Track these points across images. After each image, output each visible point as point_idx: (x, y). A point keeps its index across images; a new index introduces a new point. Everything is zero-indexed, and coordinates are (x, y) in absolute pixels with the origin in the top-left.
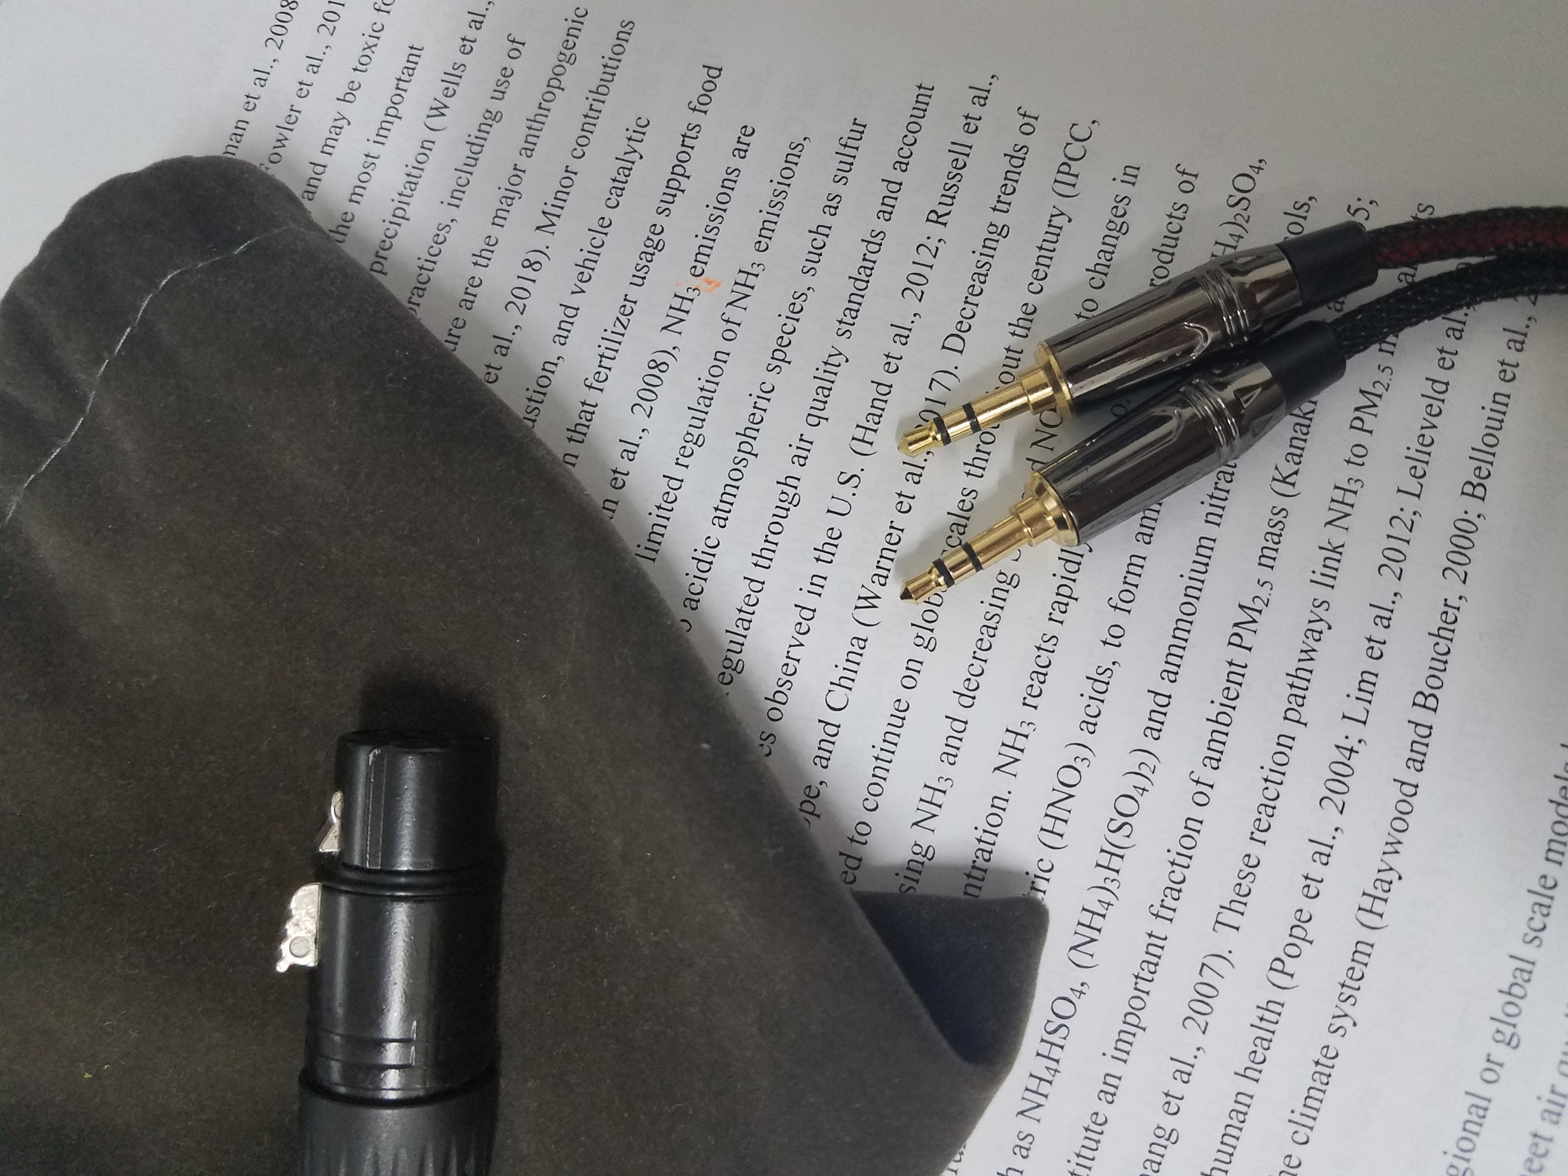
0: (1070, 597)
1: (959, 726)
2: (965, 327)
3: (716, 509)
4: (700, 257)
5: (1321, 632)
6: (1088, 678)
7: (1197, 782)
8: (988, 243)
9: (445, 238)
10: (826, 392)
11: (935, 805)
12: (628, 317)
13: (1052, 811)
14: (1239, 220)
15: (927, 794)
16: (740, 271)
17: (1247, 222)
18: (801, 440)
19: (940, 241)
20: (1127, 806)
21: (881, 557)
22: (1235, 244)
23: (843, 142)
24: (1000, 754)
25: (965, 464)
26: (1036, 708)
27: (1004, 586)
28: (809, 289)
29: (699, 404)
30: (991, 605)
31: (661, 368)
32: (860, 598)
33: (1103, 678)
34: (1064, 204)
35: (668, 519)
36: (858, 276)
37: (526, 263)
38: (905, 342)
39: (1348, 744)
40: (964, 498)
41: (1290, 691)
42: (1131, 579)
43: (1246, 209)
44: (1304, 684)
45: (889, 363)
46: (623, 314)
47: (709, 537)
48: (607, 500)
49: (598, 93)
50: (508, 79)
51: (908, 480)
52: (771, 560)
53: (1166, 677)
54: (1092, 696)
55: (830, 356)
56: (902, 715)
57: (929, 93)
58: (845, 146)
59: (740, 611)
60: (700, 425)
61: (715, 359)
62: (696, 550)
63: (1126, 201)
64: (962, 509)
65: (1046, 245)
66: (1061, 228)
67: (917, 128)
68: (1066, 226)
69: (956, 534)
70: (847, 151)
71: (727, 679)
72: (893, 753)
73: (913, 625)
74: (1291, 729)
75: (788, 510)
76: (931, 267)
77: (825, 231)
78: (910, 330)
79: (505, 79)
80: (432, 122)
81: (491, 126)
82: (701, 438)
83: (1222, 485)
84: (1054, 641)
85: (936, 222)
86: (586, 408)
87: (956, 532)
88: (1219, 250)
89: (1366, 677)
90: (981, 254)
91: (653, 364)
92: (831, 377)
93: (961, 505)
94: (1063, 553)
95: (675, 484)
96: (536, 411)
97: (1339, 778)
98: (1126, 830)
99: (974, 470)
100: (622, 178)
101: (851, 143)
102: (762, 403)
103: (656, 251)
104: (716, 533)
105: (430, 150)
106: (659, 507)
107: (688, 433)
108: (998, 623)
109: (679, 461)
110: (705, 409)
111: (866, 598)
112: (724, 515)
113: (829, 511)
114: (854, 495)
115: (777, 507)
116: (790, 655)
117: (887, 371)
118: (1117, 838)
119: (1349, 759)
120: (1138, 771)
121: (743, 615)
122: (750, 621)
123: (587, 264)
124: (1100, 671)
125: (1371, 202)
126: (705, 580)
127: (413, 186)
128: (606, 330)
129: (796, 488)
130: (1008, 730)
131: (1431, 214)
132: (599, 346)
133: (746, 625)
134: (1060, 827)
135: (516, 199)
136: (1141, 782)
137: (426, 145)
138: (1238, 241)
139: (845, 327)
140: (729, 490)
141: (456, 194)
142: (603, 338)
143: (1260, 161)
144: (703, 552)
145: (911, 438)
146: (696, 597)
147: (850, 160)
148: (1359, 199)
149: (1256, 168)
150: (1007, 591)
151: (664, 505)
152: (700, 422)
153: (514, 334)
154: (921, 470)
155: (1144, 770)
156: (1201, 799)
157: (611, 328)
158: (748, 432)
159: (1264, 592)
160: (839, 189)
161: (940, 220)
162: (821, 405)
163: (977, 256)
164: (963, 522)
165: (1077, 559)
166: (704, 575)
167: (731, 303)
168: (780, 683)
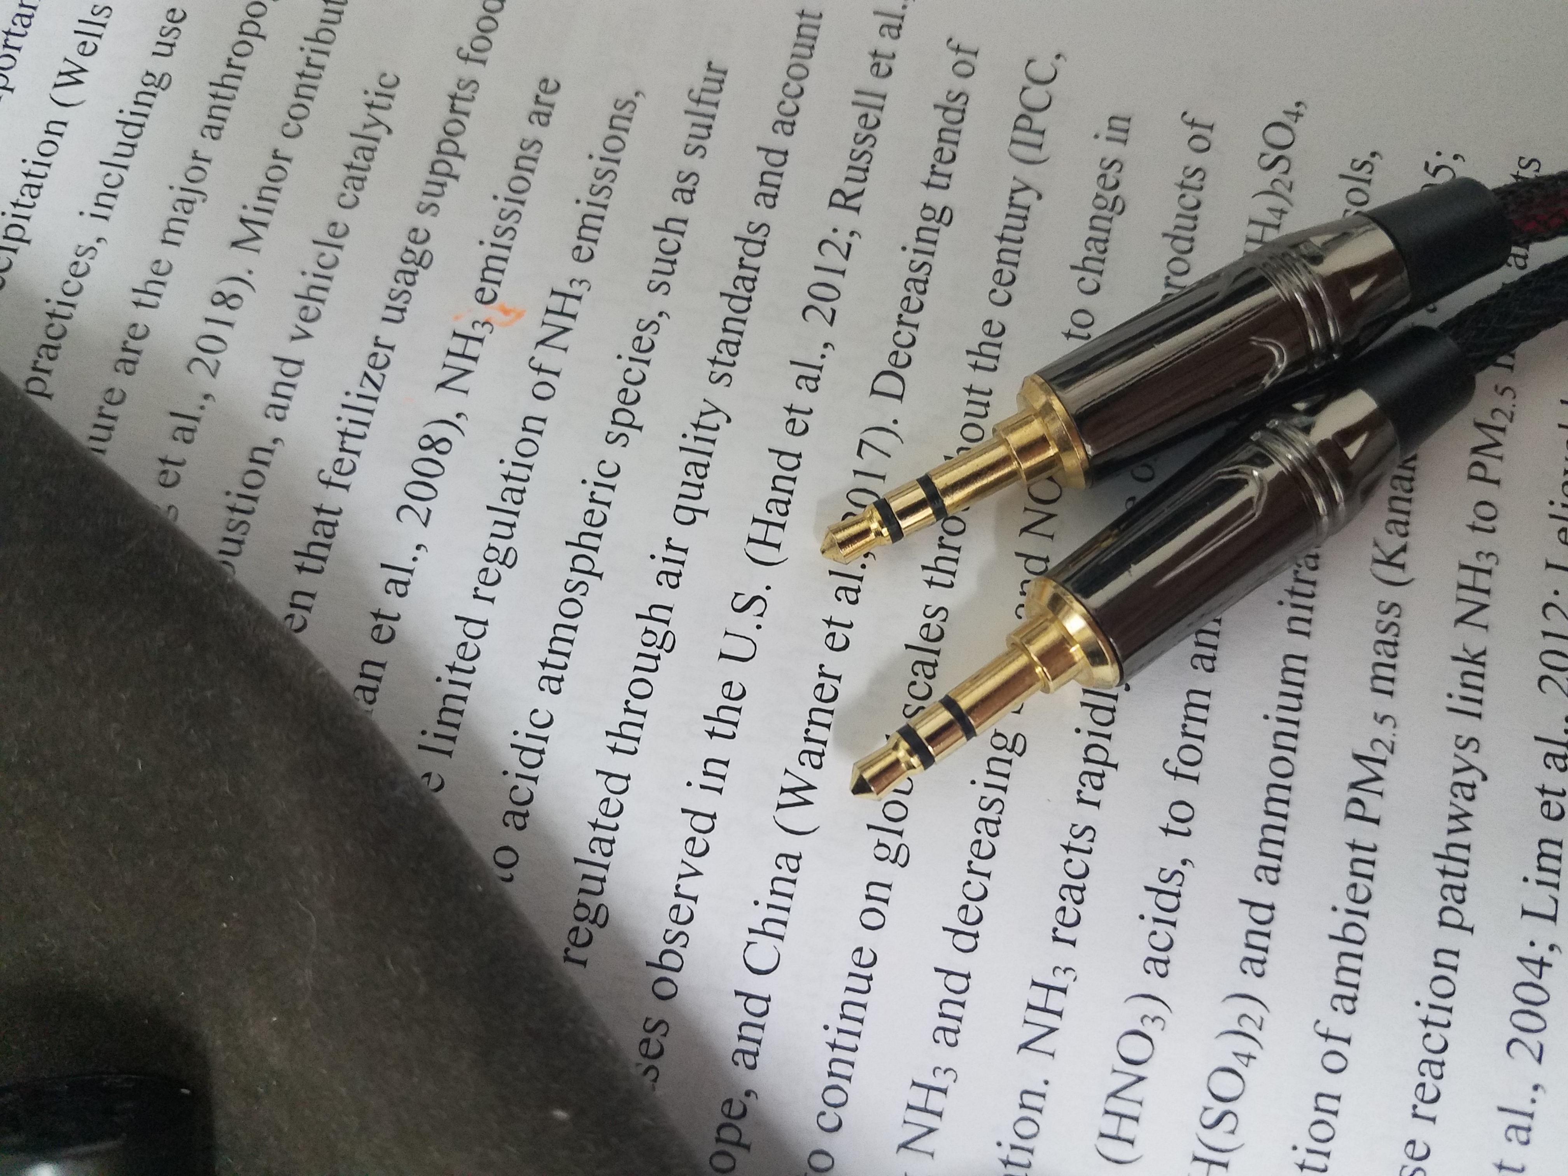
0: (1105, 763)
1: (958, 983)
2: (902, 359)
3: (544, 665)
4: (489, 275)
5: (1473, 786)
6: (1148, 889)
7: (1327, 1036)
8: (924, 234)
9: (88, 267)
10: (701, 471)
11: (932, 1112)
12: (383, 371)
13: (1115, 1105)
14: (1279, 187)
15: (918, 1097)
16: (553, 292)
17: (1290, 189)
18: (669, 547)
19: (852, 233)
20: (1226, 1085)
21: (811, 722)
22: (1277, 222)
23: (695, 95)
24: (1026, 1022)
25: (924, 568)
26: (1073, 943)
27: (1005, 754)
28: (661, 314)
29: (504, 500)
30: (987, 785)
31: (440, 447)
32: (783, 791)
33: (1171, 887)
34: (1028, 174)
35: (468, 686)
36: (733, 292)
37: (218, 298)
38: (814, 387)
39: (1534, 954)
40: (928, 621)
41: (1442, 880)
42: (1194, 728)
43: (1286, 172)
44: (1459, 868)
45: (793, 420)
46: (374, 367)
47: (535, 711)
48: (367, 662)
49: (318, 40)
50: (178, 25)
51: (839, 600)
52: (638, 740)
53: (1263, 877)
54: (1158, 917)
55: (702, 414)
56: (866, 972)
57: (815, 22)
58: (699, 101)
59: (595, 825)
60: (509, 534)
61: (525, 429)
62: (515, 733)
63: (1116, 166)
64: (927, 639)
65: (1009, 234)
66: (1028, 208)
67: (803, 72)
68: (1036, 206)
69: (921, 678)
70: (702, 108)
71: (583, 938)
72: (858, 1035)
73: (869, 827)
74: (1451, 939)
75: (658, 658)
76: (843, 273)
77: (679, 226)
78: (820, 368)
79: (172, 25)
80: (62, 94)
81: (154, 95)
82: (512, 554)
83: (1306, 574)
84: (1089, 834)
85: (844, 206)
86: (324, 517)
87: (921, 674)
88: (1256, 231)
89: (1547, 848)
90: (916, 251)
91: (426, 442)
92: (707, 447)
93: (924, 632)
94: (1087, 695)
95: (475, 629)
96: (243, 528)
97: (1530, 1008)
98: (1229, 1121)
99: (938, 577)
100: (361, 163)
101: (705, 96)
102: (602, 494)
103: (420, 268)
104: (546, 703)
105: (60, 135)
106: (452, 668)
107: (490, 548)
108: (1001, 813)
109: (479, 593)
110: (515, 508)
111: (793, 791)
112: (557, 673)
113: (722, 655)
114: (759, 627)
115: (640, 655)
116: (681, 891)
117: (792, 433)
118: (1216, 1137)
119: (1540, 977)
120: (1237, 1028)
121: (600, 833)
122: (612, 842)
123: (314, 293)
124: (1165, 875)
125: (1456, 157)
126: (535, 779)
127: (34, 191)
128: (347, 393)
129: (667, 622)
130: (1034, 984)
131: (1538, 171)
132: (339, 419)
133: (606, 847)
134: (1128, 1129)
135: (199, 202)
136: (1245, 1045)
137: (53, 128)
138: (1280, 218)
139: (720, 369)
140: (562, 632)
141: (103, 200)
142: (344, 406)
143: (1298, 104)
144: (528, 735)
145: (841, 536)
146: (522, 809)
147: (707, 121)
148: (1439, 154)
149: (1293, 114)
150: (1010, 762)
151: (461, 664)
152: (508, 528)
153: (202, 408)
154: (858, 582)
155: (1248, 1027)
156: (1335, 1062)
157: (355, 389)
158: (585, 540)
159: (1384, 732)
160: (693, 163)
161: (849, 203)
162: (695, 492)
163: (909, 254)
164: (931, 658)
165: (1109, 703)
166: (532, 773)
167: (542, 342)
168: (670, 937)
